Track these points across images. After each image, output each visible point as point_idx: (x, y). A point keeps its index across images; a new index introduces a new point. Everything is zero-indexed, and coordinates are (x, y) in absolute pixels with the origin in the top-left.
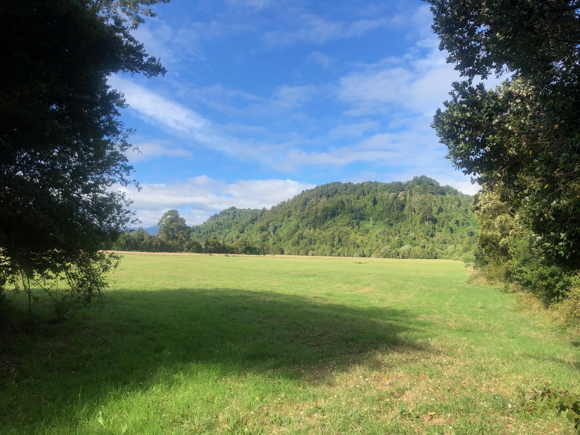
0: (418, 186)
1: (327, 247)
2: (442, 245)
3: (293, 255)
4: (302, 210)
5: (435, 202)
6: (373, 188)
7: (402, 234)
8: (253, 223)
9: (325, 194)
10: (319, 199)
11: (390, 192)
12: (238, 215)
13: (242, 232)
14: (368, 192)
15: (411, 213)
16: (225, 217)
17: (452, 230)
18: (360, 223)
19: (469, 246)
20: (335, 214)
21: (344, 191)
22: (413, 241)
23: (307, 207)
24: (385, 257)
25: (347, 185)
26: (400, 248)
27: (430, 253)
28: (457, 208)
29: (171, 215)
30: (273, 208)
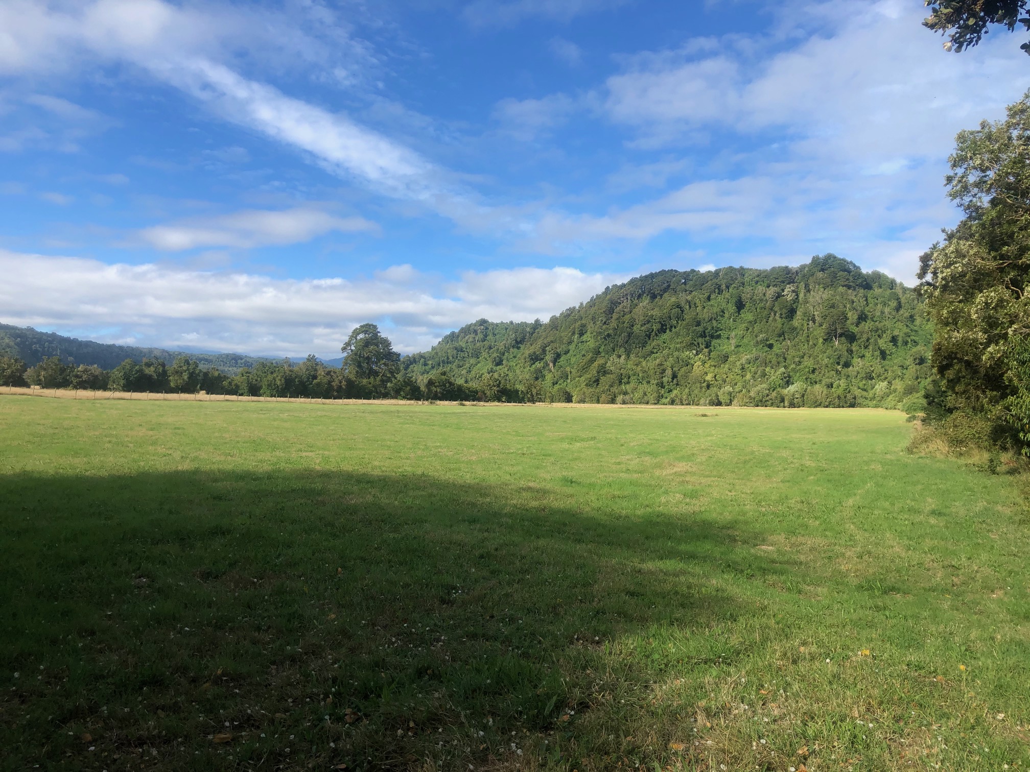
0: (820, 274)
1: (651, 389)
2: (864, 382)
3: (587, 403)
4: (605, 323)
5: (853, 302)
6: (736, 279)
7: (789, 363)
8: (518, 348)
9: (647, 293)
10: (636, 301)
11: (768, 287)
12: (491, 334)
13: (499, 363)
14: (728, 287)
15: (808, 324)
16: (470, 337)
17: (883, 355)
18: (713, 343)
19: (916, 383)
20: (666, 329)
21: (683, 286)
22: (811, 376)
23: (615, 316)
24: (758, 406)
25: (688, 275)
26: (785, 389)
27: (842, 397)
28: (894, 313)
29: (365, 332)
30: (554, 319)
